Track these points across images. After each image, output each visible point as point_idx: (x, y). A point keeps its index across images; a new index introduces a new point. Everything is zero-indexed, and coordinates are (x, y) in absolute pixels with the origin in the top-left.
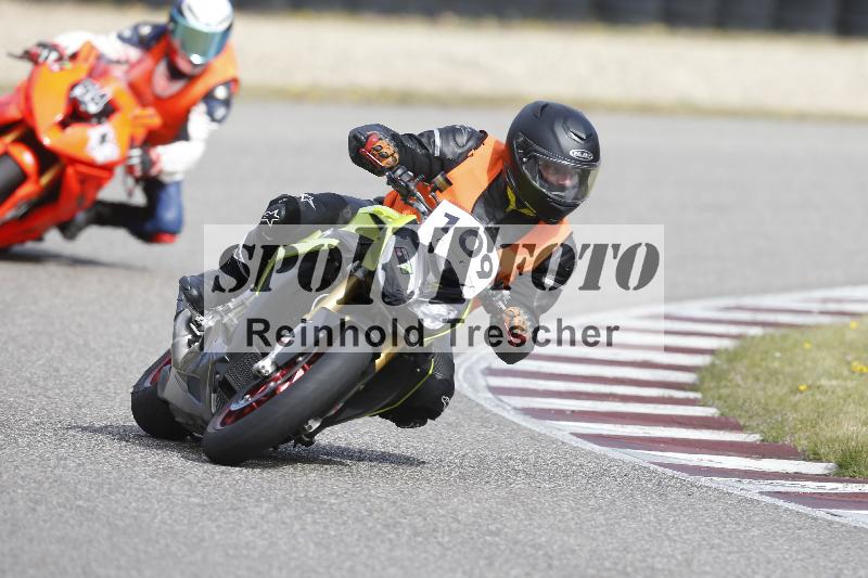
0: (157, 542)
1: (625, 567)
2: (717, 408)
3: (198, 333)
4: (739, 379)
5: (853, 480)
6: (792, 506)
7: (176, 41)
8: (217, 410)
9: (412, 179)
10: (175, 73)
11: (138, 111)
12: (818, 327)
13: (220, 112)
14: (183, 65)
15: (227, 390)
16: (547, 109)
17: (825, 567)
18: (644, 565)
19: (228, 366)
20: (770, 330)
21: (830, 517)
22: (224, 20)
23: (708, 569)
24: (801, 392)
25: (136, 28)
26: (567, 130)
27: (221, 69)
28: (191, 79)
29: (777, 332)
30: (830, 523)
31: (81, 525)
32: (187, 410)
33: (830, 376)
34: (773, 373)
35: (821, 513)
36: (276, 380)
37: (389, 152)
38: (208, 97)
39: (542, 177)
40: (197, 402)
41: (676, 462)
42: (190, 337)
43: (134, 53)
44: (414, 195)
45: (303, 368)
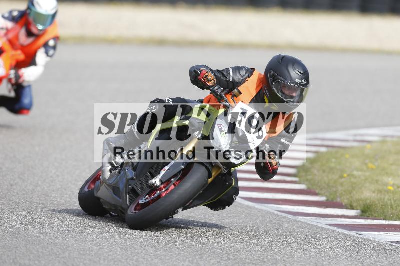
0: (48, 247)
1: (264, 258)
2: (307, 185)
3: (116, 165)
4: (316, 172)
5: (368, 218)
6: (340, 230)
7: (31, 19)
8: (131, 204)
9: (223, 91)
10: (30, 34)
11: (13, 53)
12: (352, 148)
13: (51, 52)
14: (34, 30)
15: (135, 193)
16: (284, 59)
17: (355, 258)
18: (272, 257)
19: (135, 182)
20: (330, 149)
21: (358, 235)
22: (53, 9)
23: (302, 259)
24: (344, 177)
25: (11, 12)
26: (294, 69)
27: (52, 32)
28: (38, 37)
29: (334, 150)
30: (358, 238)
31: (13, 240)
32: (113, 203)
33: (358, 170)
34: (332, 169)
35: (354, 233)
36: (161, 189)
37: (212, 79)
38: (46, 45)
39: (282, 91)
40: (119, 199)
41: (287, 210)
42: (111, 167)
43: (10, 25)
44: (224, 99)
45: (174, 184)
